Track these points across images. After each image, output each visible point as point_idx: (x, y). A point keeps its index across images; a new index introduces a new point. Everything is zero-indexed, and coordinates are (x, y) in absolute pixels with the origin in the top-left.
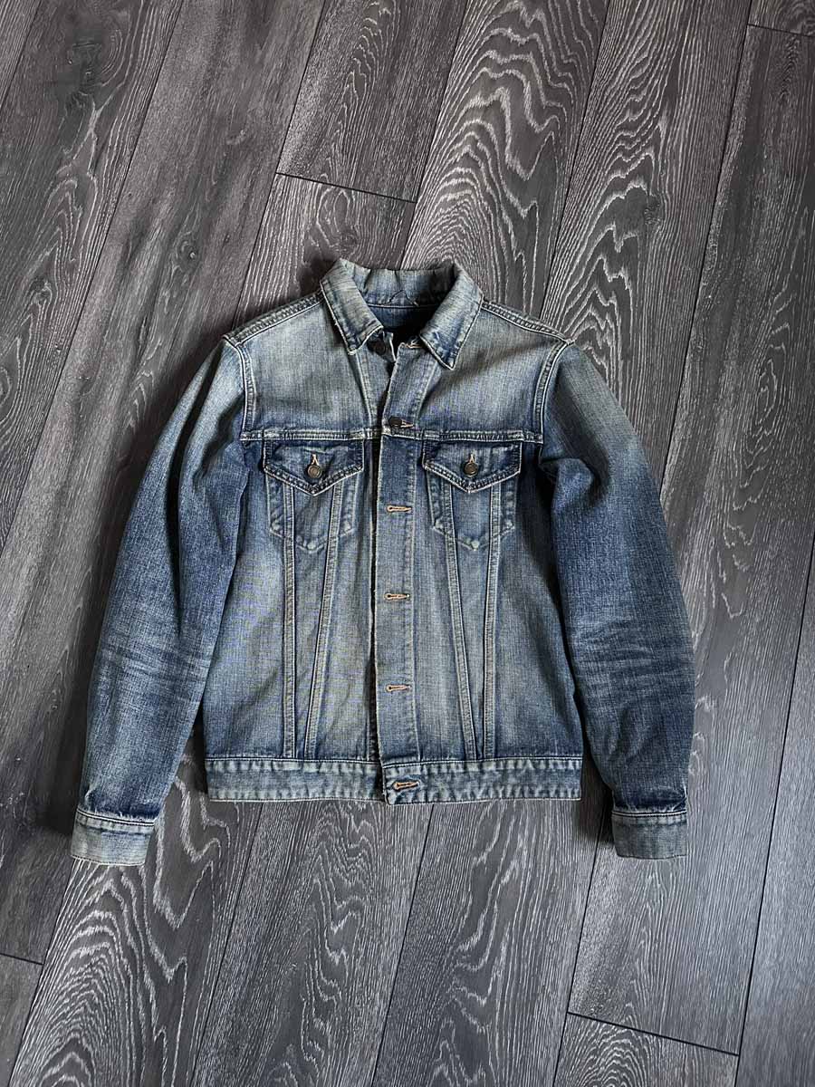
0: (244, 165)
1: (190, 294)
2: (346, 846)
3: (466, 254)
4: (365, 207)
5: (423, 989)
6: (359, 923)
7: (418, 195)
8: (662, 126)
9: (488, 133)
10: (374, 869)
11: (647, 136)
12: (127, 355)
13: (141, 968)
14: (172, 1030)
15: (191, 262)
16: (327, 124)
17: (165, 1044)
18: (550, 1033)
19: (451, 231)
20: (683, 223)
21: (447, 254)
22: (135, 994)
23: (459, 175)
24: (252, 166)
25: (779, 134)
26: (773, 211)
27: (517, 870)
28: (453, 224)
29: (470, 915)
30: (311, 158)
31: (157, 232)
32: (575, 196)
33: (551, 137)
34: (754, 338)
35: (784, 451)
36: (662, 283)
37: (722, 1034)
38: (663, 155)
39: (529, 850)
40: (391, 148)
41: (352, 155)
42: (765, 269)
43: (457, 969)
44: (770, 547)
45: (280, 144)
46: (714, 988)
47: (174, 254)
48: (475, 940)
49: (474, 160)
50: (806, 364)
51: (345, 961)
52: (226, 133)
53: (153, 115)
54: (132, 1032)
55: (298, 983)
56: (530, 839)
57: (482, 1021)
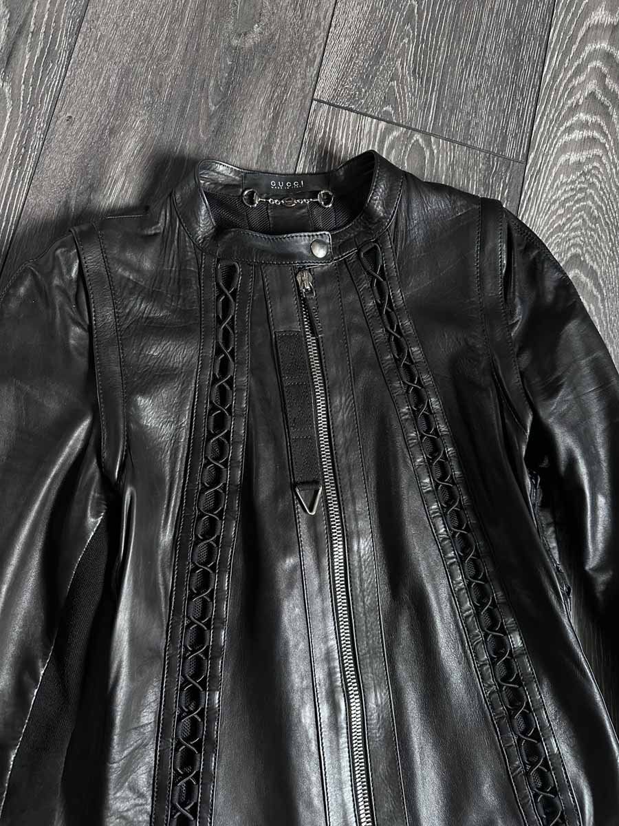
0: (262, 82)
3: (600, 248)
4: (452, 165)
7: (528, 150)
16: (388, 29)
19: (578, 210)
21: (574, 245)
23: (584, 126)
24: (275, 85)
28: (579, 201)
30: (367, 79)
40: (486, 74)
41: (428, 80)
45: (318, 52)
49: (602, 104)
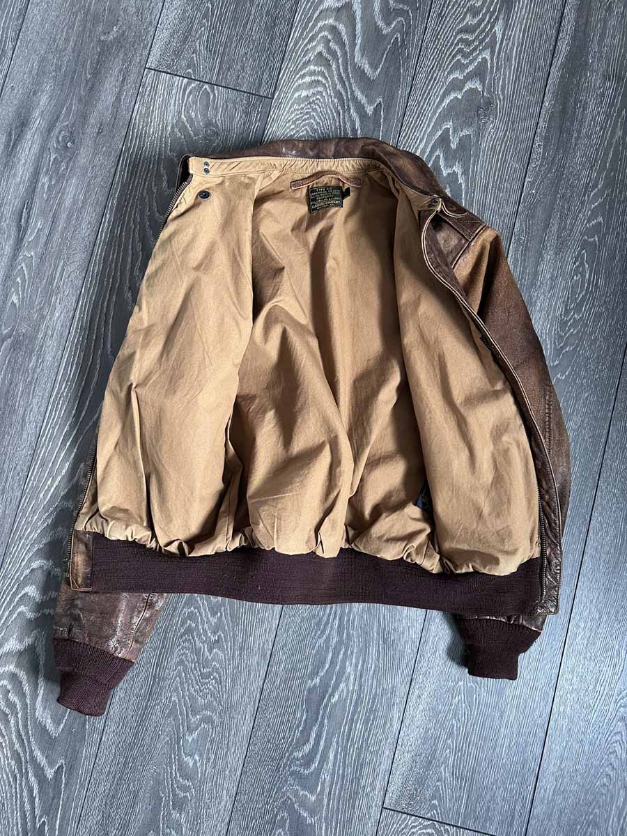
1: (67, 180)
2: (200, 671)
5: (263, 788)
6: (210, 733)
8: (498, 29)
9: (340, 34)
10: (224, 689)
11: (484, 39)
12: (9, 236)
13: (26, 769)
14: (52, 818)
15: (68, 150)
17: (46, 830)
18: (368, 824)
20: (513, 123)
22: (22, 790)
25: (603, 41)
26: (593, 112)
27: (345, 691)
29: (304, 728)
31: (37, 122)
32: (416, 94)
33: (397, 38)
34: (571, 230)
35: (591, 333)
36: (491, 179)
37: (511, 825)
38: (498, 57)
39: (355, 675)
42: (584, 166)
43: (293, 773)
44: (574, 418)
46: (506, 789)
47: (53, 143)
48: (307, 748)
50: (615, 254)
51: (198, 764)
52: (100, 29)
53: (33, 11)
54: (19, 820)
55: (158, 783)
56: (356, 666)
57: (312, 813)
